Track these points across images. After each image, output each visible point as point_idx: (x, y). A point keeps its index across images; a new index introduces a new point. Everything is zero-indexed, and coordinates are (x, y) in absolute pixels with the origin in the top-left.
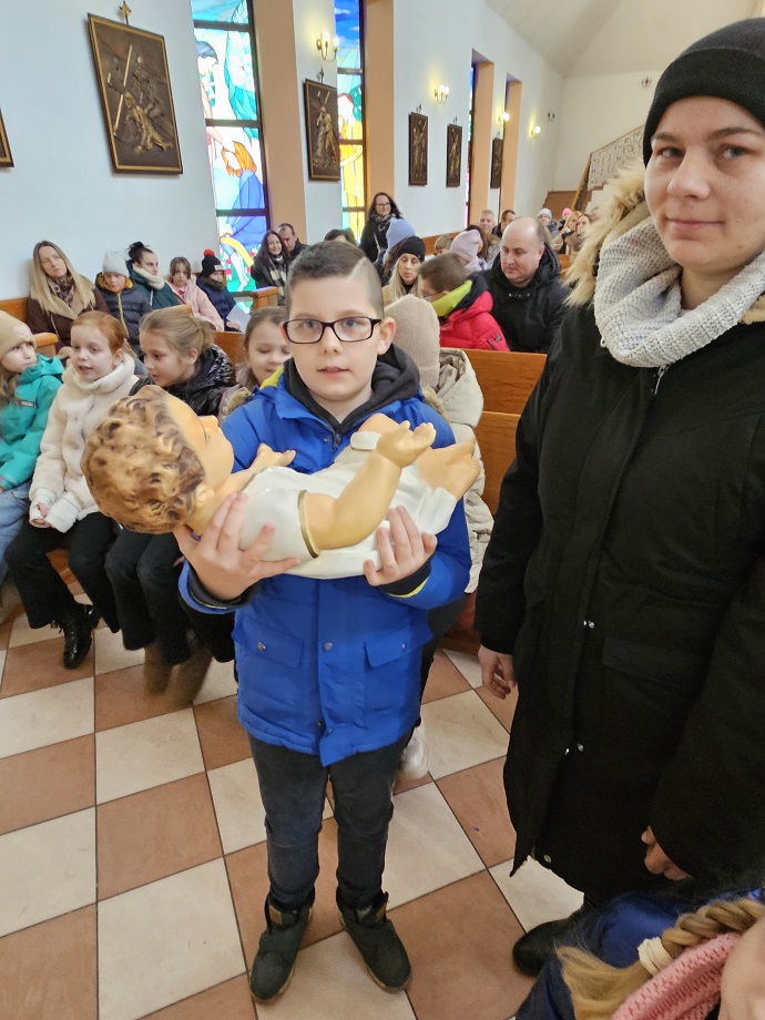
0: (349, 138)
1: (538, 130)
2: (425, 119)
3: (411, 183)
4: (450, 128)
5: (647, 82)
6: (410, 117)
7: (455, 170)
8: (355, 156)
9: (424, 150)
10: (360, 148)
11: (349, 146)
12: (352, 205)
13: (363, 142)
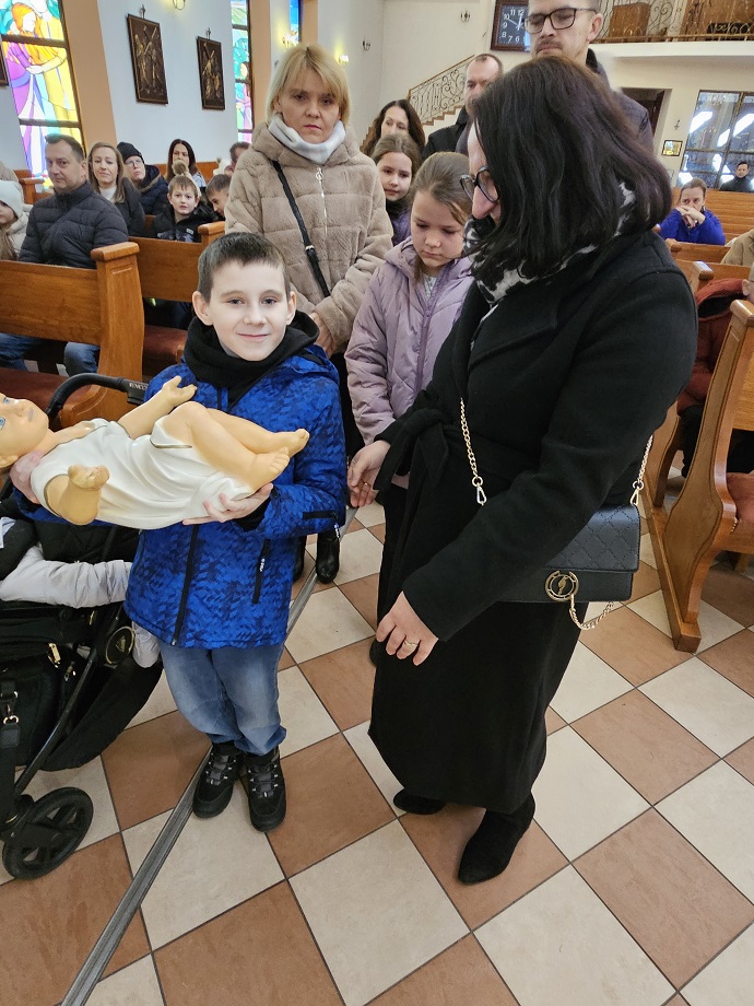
0: (47, 37)
1: (346, 59)
2: (153, 28)
3: (139, 100)
4: (200, 41)
5: (466, 16)
6: (128, 20)
7: (214, 92)
8: (57, 62)
9: (158, 64)
10: (62, 52)
11: (48, 48)
12: (62, 118)
13: (66, 45)
